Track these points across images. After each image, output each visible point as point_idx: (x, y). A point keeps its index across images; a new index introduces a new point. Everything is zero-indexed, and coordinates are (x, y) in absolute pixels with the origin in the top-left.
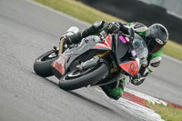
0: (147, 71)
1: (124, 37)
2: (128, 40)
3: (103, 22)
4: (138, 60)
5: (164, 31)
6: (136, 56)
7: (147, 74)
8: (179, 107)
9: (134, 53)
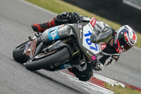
8: (137, 89)
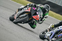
0: (43, 19)
1: (35, 8)
2: (36, 9)
3: (30, 4)
4: (39, 15)
5: (48, 7)
6: (38, 14)
7: (43, 20)
9: (37, 13)
